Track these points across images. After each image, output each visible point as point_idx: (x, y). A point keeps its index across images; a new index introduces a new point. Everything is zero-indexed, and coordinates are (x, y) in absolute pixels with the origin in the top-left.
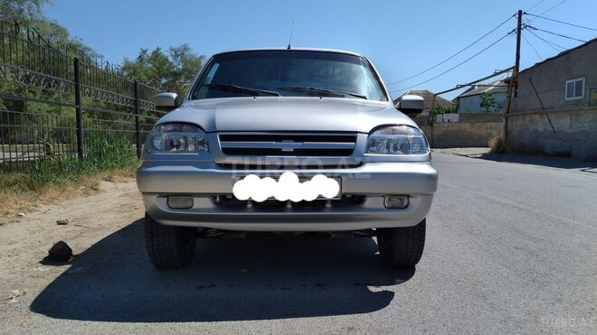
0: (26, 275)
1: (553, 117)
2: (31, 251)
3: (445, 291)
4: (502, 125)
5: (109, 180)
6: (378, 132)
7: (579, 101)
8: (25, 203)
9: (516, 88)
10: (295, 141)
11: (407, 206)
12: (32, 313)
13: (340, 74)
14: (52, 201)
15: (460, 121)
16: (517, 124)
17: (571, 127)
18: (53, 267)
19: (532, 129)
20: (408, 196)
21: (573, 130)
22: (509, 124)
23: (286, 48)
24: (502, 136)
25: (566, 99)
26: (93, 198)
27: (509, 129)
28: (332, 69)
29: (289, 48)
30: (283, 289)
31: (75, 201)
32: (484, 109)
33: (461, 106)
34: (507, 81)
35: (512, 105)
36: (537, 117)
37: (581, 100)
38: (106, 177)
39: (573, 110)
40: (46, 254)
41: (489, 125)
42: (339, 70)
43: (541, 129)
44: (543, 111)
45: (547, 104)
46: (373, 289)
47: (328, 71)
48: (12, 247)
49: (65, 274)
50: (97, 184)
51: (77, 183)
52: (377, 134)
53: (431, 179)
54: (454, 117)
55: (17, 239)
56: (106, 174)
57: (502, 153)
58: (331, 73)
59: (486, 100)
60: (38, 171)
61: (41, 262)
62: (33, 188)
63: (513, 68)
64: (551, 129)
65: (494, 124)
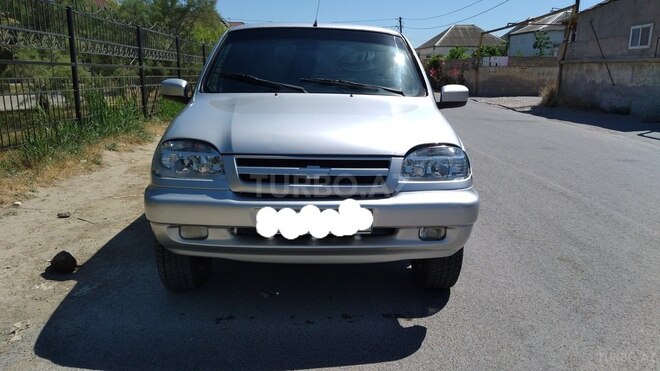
0: (27, 297)
1: (612, 67)
2: (30, 259)
3: (480, 327)
4: (556, 70)
5: (113, 148)
6: (415, 153)
7: (643, 51)
8: (21, 188)
9: (575, 29)
10: (322, 166)
11: (444, 237)
12: (37, 358)
13: (375, 60)
14: (50, 182)
15: (509, 65)
16: (573, 74)
17: (632, 81)
18: (56, 283)
19: (588, 80)
20: (446, 228)
21: (634, 84)
22: (564, 72)
23: (311, 26)
24: (555, 86)
25: (630, 48)
26: (96, 175)
27: (563, 77)
28: (365, 54)
29: (315, 25)
30: (308, 322)
31: (77, 180)
32: (538, 51)
33: (512, 46)
34: (564, 23)
35: (569, 51)
36: (595, 67)
37: (646, 49)
38: (109, 144)
39: (636, 60)
40: (48, 264)
41: (542, 70)
42: (373, 56)
43: (599, 80)
44: (603, 60)
45: (608, 52)
46: (404, 323)
47: (360, 57)
48: (10, 252)
49: (70, 297)
50: (100, 156)
51: (77, 154)
52: (413, 156)
53: (471, 209)
54: (503, 61)
55: (14, 240)
56: (110, 141)
57: (554, 105)
58: (364, 58)
59: (540, 40)
60: (33, 144)
61: (42, 275)
62: (28, 166)
63: (572, 7)
64: (609, 82)
65: (547, 69)
